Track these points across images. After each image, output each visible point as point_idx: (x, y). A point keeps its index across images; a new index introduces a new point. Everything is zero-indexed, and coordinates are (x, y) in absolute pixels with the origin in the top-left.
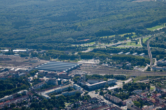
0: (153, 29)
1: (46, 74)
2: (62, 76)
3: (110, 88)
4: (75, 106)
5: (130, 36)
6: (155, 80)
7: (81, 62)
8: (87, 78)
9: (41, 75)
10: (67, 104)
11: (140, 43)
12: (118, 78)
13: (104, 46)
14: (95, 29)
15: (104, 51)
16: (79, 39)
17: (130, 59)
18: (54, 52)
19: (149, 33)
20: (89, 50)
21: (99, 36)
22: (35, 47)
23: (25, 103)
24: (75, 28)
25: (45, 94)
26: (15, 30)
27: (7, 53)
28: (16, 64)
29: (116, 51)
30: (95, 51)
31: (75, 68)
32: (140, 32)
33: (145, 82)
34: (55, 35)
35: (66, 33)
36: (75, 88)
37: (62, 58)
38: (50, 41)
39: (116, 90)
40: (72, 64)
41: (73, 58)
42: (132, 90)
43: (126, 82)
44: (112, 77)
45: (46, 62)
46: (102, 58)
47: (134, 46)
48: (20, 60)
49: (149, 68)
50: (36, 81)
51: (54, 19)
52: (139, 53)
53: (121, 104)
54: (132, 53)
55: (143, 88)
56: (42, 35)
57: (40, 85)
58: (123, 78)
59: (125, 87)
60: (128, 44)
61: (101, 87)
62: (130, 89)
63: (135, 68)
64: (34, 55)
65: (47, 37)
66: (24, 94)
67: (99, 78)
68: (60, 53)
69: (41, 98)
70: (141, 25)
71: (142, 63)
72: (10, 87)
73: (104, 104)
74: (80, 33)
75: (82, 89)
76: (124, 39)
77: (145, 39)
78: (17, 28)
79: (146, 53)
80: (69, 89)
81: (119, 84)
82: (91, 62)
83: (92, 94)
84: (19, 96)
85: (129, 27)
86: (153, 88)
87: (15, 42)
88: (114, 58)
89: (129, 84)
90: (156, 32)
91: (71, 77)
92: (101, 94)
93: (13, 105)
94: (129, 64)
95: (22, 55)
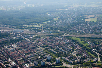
0: (44, 22)
1: (15, 33)
2: (19, 34)
3: (31, 37)
4: (21, 42)
5: (38, 24)
6: (43, 36)
7: (25, 30)
8: (26, 34)
9: (14, 33)
10: (19, 41)
11: (40, 26)
12: (33, 35)
13: (31, 26)
14: (30, 21)
15: (31, 27)
16: (25, 24)
17: (37, 30)
18: (18, 27)
19: (43, 23)
20: (27, 27)
21: (30, 23)
22: (13, 25)
23: (8, 40)
24: (24, 21)
25: (14, 38)
26: (9, 21)
27: (6, 27)
28: (8, 30)
29: (34, 28)
30: (29, 27)
31: (23, 32)
32: (41, 23)
33: (40, 36)
34: (19, 22)
35: (22, 22)
36: (22, 37)
37: (20, 29)
38: (17, 24)
39: (33, 38)
40: (22, 30)
41: (23, 29)
42: (37, 38)
43: (35, 36)
44: (32, 34)
45: (15, 29)
46: (30, 29)
47: (39, 26)
48: (9, 29)
49: (42, 33)
50: (12, 34)
51: (19, 18)
52: (40, 28)
53: (33, 42)
54: (38, 28)
55: (40, 38)
56: (15, 22)
57: (13, 35)
58: (35, 35)
59: (35, 37)
60: (38, 26)
61: (29, 37)
62: (36, 38)
63: (38, 32)
64: (13, 27)
65: (17, 23)
66: (8, 38)
67: (29, 34)
68: (19, 27)
69: (13, 39)
70: (42, 21)
71: (40, 31)
72: (5, 36)
73: (29, 41)
74: (25, 22)
75: (24, 37)
76: (37, 24)
77: (42, 25)
78: (9, 20)
79: (42, 28)
80: (20, 37)
81: (34, 36)
82: (27, 30)
83: (26, 39)
84: (7, 38)
85: (38, 22)
86: (42, 38)
87: (8, 24)
88: (33, 29)
89: (36, 36)
90: (45, 23)
91: (21, 34)
92: (29, 39)
93: (5, 41)
94: (37, 31)
95: (10, 27)
